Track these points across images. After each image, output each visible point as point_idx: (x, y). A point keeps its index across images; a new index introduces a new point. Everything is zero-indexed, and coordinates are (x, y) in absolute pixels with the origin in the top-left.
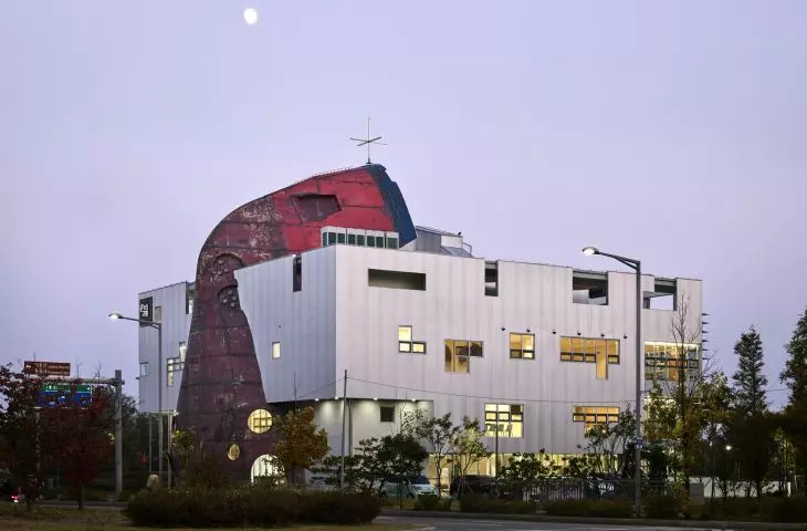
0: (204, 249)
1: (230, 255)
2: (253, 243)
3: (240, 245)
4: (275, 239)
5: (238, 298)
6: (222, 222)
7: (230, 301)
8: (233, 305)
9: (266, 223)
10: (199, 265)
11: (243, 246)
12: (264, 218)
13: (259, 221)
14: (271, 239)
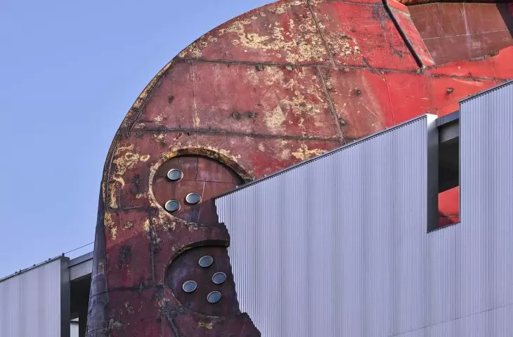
0: (122, 136)
1: (202, 155)
2: (274, 121)
3: (237, 126)
4: (342, 110)
5: (230, 277)
6: (177, 60)
7: (206, 285)
8: (212, 298)
9: (313, 65)
10: (107, 181)
11: (245, 126)
12: (306, 53)
13: (291, 59)
14: (327, 112)
